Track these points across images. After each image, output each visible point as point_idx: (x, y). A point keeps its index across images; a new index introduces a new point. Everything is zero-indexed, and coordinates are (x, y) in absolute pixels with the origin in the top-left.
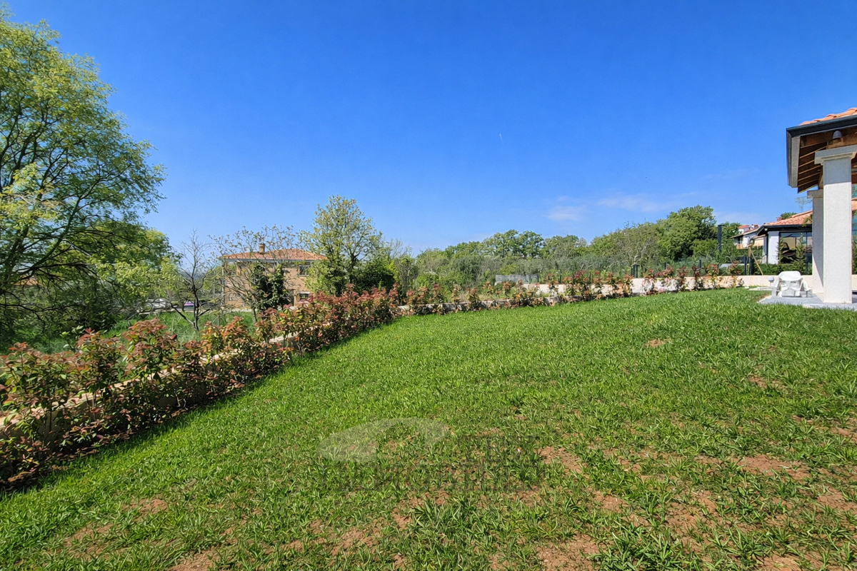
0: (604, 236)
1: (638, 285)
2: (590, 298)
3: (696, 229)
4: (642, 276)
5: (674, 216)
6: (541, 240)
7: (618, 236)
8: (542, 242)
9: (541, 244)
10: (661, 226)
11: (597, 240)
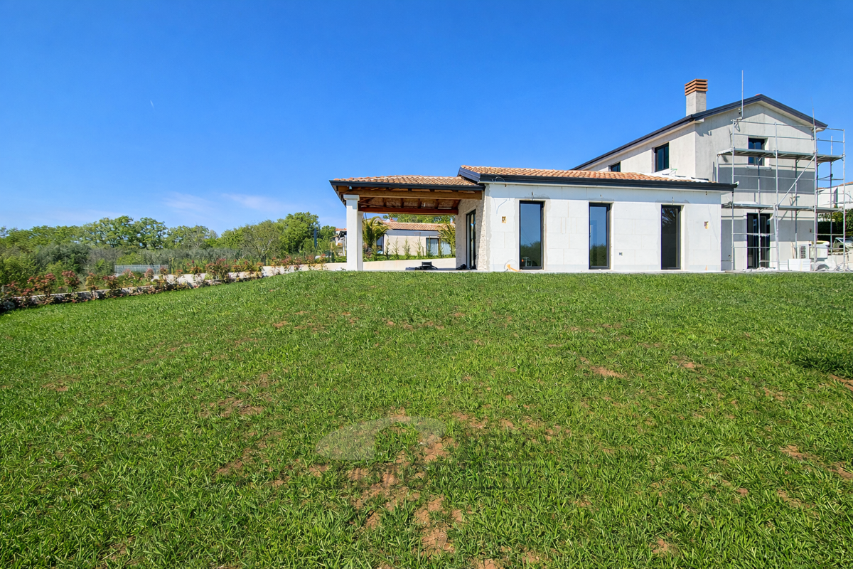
0: (235, 229)
1: (268, 271)
2: (229, 281)
3: (307, 230)
4: (269, 265)
5: (290, 217)
6: (164, 229)
7: (246, 231)
8: (166, 231)
9: (164, 233)
10: (281, 224)
11: (229, 234)
